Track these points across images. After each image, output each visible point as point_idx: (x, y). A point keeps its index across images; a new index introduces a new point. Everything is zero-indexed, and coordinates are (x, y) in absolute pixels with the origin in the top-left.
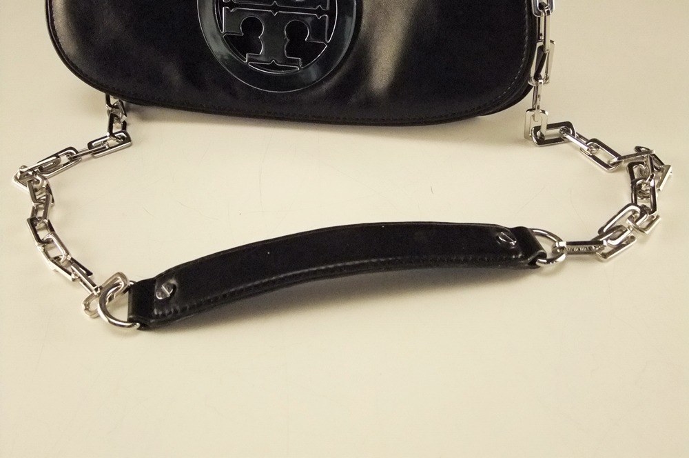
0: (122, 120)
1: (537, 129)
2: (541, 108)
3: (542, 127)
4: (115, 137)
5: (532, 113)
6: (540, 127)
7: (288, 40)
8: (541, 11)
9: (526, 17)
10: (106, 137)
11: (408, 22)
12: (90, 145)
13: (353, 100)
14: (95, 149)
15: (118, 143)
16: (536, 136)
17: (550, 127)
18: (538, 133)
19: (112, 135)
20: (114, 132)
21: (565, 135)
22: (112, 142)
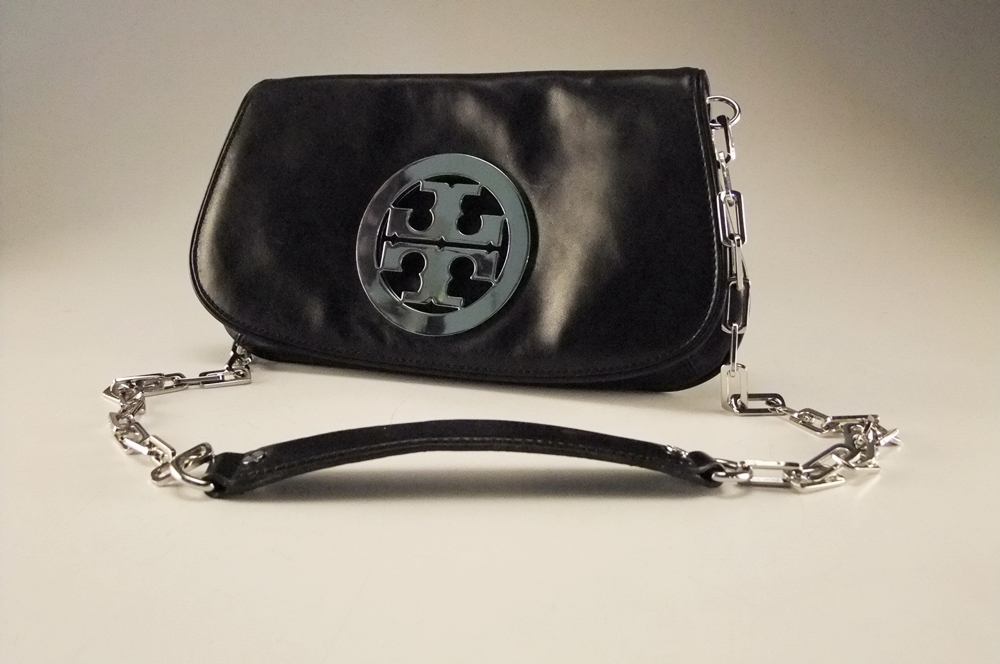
1: (736, 397)
3: (742, 396)
4: (233, 372)
5: (728, 368)
6: (739, 394)
7: (451, 278)
8: (732, 241)
9: (715, 248)
10: (224, 370)
11: (586, 256)
12: (202, 376)
13: (518, 350)
14: (206, 380)
15: (235, 378)
16: (737, 404)
17: (751, 397)
18: (739, 401)
19: (230, 368)
20: (234, 367)
22: (229, 377)
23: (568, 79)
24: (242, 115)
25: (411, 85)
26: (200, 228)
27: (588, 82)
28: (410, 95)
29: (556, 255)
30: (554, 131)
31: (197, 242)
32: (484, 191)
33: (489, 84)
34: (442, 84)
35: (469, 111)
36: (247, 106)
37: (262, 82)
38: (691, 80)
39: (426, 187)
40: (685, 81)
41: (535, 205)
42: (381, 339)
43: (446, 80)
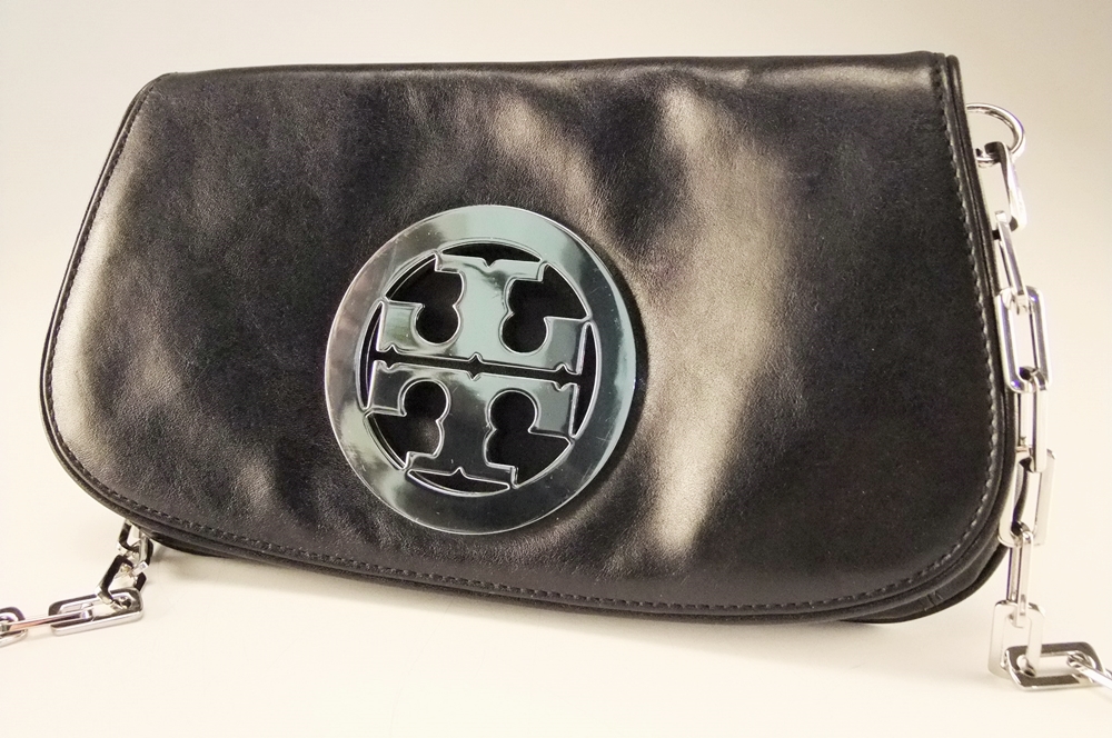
0: (137, 572)
1: (1017, 652)
2: (1028, 601)
3: (1029, 651)
4: (111, 598)
5: (1010, 608)
6: (1026, 647)
7: (494, 429)
8: (1025, 382)
9: (993, 393)
10: (93, 596)
11: (741, 399)
12: (54, 609)
13: (616, 562)
14: (61, 618)
15: (114, 611)
16: (1017, 668)
17: (1048, 649)
18: (1021, 661)
19: (105, 591)
20: (112, 587)
21: (1083, 670)
22: (103, 607)
23: (699, 72)
24: (125, 136)
25: (416, 82)
26: (56, 334)
27: (737, 78)
28: (415, 101)
29: (684, 393)
30: (676, 167)
31: (51, 359)
32: (549, 272)
33: (552, 81)
34: (472, 82)
35: (518, 128)
36: (133, 119)
37: (158, 79)
38: (936, 73)
39: (446, 263)
40: (923, 77)
41: (641, 301)
42: (370, 535)
43: (479, 74)
